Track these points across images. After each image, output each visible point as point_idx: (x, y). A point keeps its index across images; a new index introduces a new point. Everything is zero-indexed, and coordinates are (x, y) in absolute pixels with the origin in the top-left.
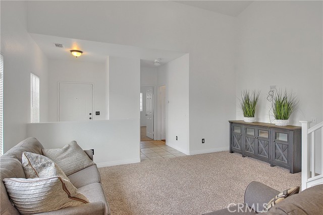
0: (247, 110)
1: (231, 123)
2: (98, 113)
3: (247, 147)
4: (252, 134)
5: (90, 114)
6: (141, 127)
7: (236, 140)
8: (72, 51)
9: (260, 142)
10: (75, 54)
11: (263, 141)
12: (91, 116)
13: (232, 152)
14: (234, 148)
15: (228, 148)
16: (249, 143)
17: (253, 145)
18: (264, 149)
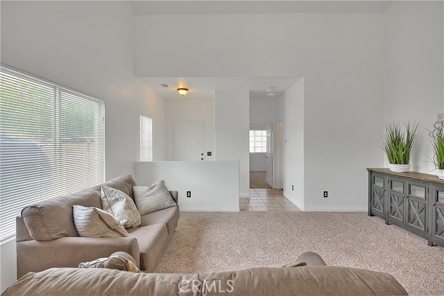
0: (394, 153)
1: (371, 172)
2: (209, 154)
3: (393, 210)
4: (401, 189)
5: (202, 154)
6: (251, 172)
7: (377, 198)
8: (178, 89)
9: (412, 204)
10: (182, 92)
11: (416, 204)
12: (202, 157)
13: (372, 215)
14: (375, 210)
15: (366, 209)
16: (395, 204)
17: (401, 207)
18: (417, 215)
